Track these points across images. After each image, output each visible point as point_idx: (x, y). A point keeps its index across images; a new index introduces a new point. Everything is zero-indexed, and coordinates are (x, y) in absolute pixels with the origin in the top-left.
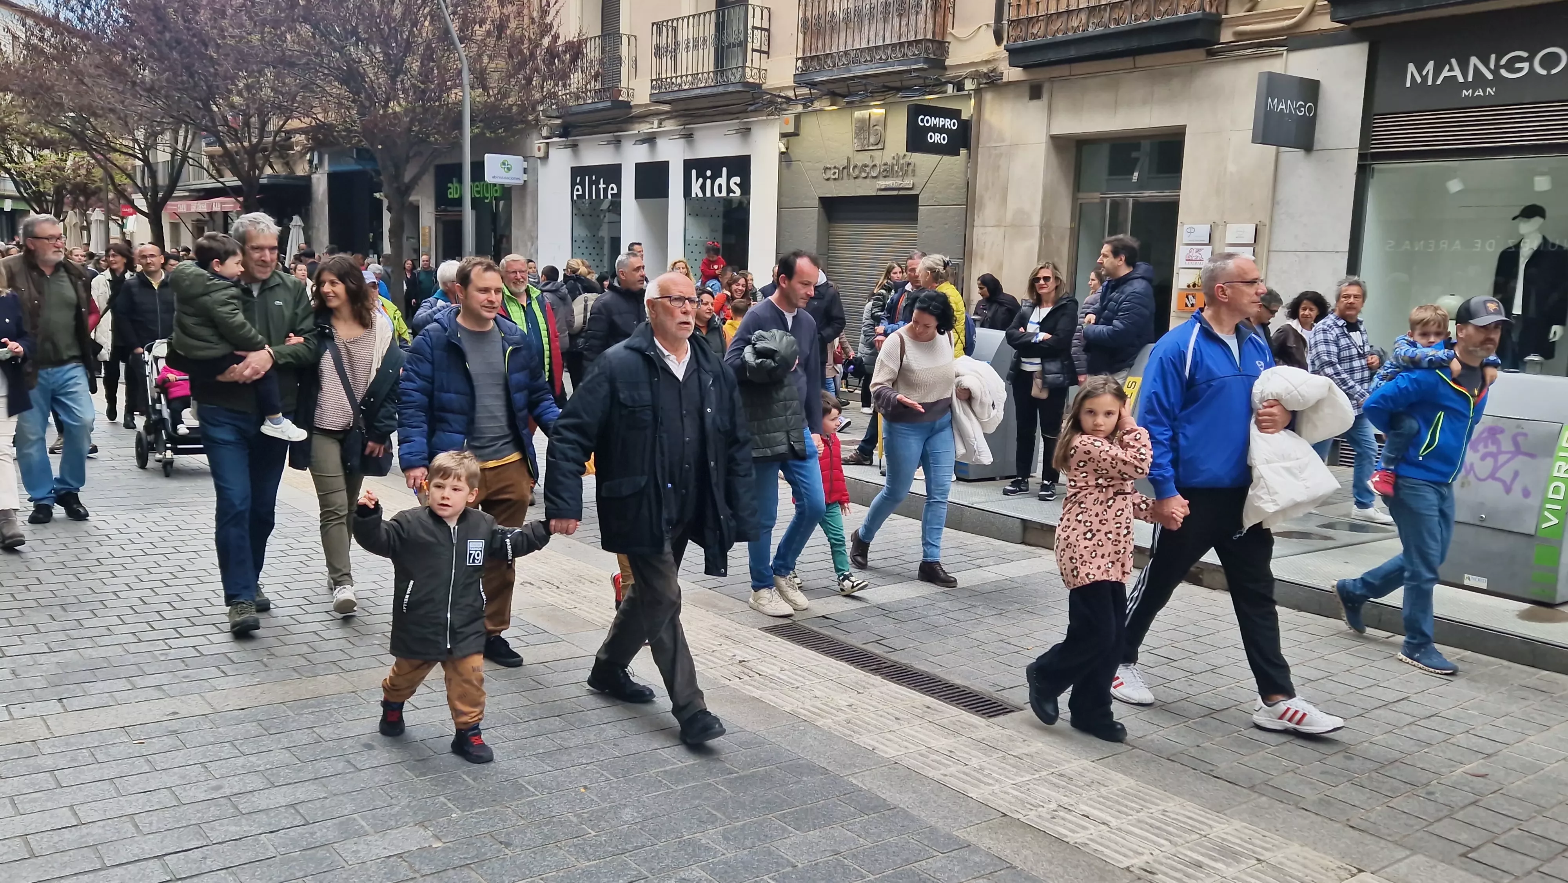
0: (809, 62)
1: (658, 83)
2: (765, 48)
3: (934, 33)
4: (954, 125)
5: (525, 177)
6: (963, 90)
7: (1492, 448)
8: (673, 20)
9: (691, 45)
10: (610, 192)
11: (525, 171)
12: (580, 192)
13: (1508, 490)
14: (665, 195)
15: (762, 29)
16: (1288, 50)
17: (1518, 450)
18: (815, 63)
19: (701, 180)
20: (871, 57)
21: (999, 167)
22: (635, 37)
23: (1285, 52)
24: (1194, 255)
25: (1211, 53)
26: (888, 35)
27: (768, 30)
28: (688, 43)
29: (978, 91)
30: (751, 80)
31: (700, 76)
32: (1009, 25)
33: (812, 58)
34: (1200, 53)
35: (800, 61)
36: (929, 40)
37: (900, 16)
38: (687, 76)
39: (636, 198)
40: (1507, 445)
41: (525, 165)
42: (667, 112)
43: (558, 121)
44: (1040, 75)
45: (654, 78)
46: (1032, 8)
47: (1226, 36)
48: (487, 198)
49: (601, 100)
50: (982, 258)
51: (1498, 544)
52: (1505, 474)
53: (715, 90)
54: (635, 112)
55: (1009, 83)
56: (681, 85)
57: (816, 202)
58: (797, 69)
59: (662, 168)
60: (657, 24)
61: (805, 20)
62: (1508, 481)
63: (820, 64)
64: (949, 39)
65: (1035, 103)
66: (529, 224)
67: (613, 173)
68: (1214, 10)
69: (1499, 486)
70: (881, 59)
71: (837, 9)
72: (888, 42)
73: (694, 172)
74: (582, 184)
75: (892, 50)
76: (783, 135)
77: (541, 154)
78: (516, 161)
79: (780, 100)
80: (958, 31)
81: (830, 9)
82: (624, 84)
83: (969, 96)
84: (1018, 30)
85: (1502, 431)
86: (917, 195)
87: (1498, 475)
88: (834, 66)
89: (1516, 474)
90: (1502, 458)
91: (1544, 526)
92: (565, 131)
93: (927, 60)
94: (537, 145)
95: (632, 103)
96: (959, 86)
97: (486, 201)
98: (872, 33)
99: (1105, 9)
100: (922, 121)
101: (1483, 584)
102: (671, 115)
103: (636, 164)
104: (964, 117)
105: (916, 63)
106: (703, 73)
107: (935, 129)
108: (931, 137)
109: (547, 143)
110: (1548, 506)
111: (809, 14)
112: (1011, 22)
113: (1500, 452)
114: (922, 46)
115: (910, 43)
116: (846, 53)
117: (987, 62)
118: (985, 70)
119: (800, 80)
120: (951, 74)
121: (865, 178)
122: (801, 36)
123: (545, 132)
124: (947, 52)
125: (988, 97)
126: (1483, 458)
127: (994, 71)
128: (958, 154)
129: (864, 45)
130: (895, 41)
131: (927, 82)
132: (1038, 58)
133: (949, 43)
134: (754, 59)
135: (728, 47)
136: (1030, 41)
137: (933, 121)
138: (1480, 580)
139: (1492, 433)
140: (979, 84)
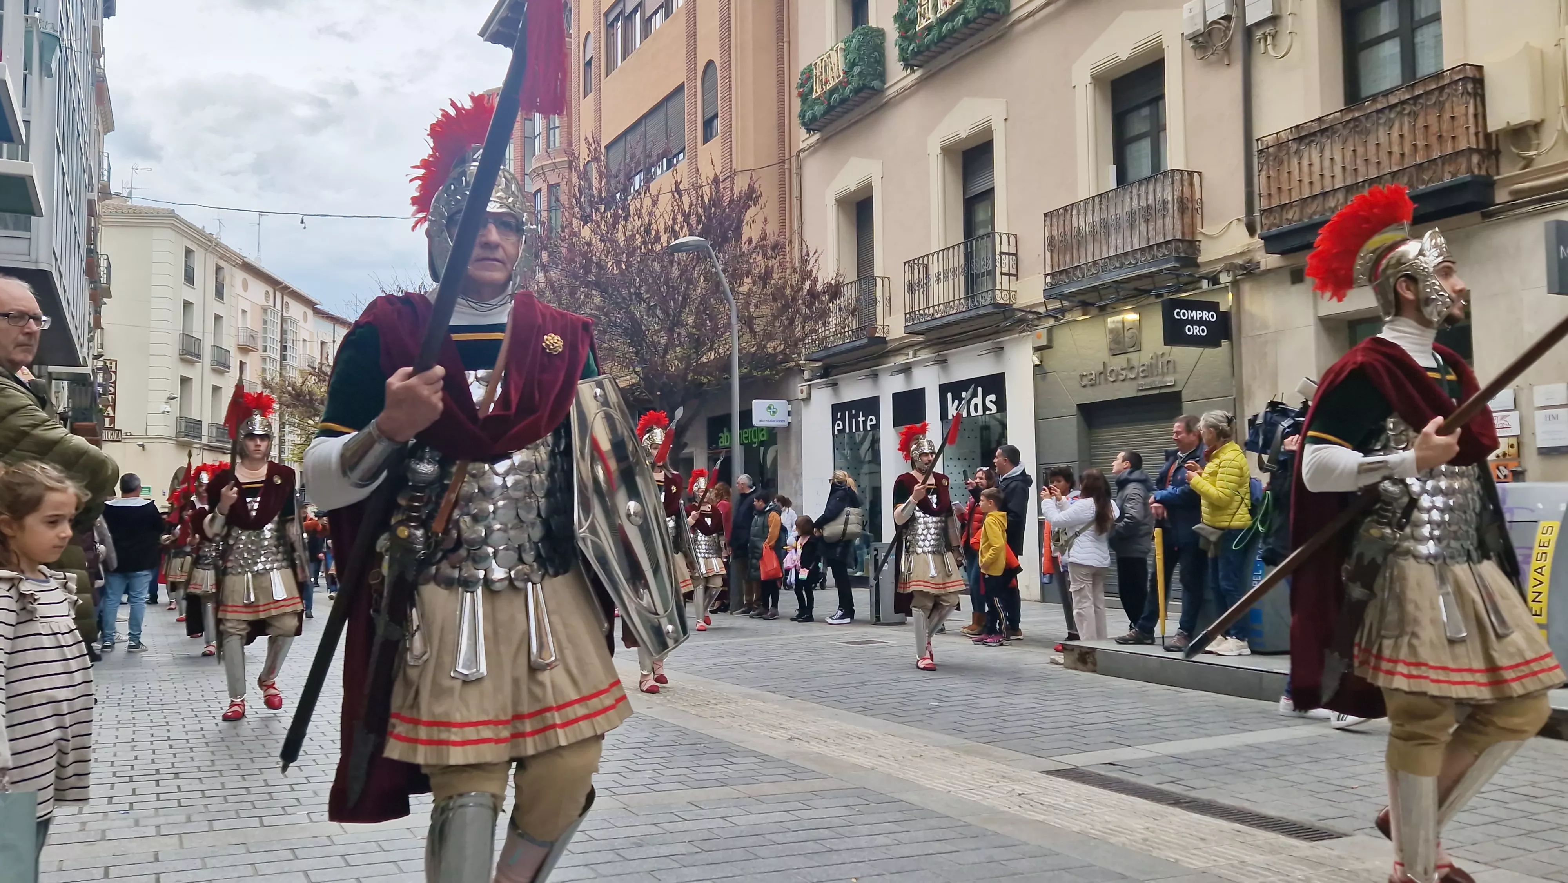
0: (1057, 276)
1: (911, 315)
2: (1013, 271)
3: (1183, 233)
4: (1213, 317)
5: (790, 419)
6: (1219, 283)
8: (923, 257)
9: (942, 277)
10: (869, 423)
11: (789, 413)
12: (841, 427)
15: (1009, 254)
18: (1064, 277)
19: (956, 402)
20: (1121, 263)
21: (1265, 354)
22: (889, 278)
25: (1487, 216)
26: (1136, 241)
27: (1015, 255)
28: (939, 275)
29: (1235, 283)
30: (1001, 302)
31: (952, 303)
32: (1262, 215)
33: (1061, 272)
34: (1475, 216)
35: (1048, 278)
36: (1178, 240)
37: (1147, 221)
38: (939, 305)
39: (894, 426)
41: (789, 408)
42: (920, 343)
43: (819, 364)
44: (1298, 259)
45: (907, 311)
46: (1285, 194)
47: (1502, 196)
48: (755, 443)
49: (858, 339)
53: (966, 315)
54: (891, 346)
55: (1269, 271)
56: (933, 314)
57: (1074, 410)
58: (1046, 284)
59: (919, 395)
60: (908, 262)
61: (1052, 238)
63: (1068, 277)
64: (1199, 238)
65: (1298, 287)
66: (793, 462)
67: (871, 406)
68: (1483, 173)
70: (1130, 264)
71: (1082, 224)
72: (1136, 247)
73: (949, 395)
74: (843, 419)
75: (1142, 254)
76: (1037, 349)
77: (804, 396)
78: (780, 405)
79: (1031, 316)
80: (1208, 229)
81: (1075, 224)
82: (879, 321)
83: (1226, 288)
84: (1272, 218)
86: (1181, 391)
88: (1083, 277)
92: (826, 372)
93: (1178, 259)
94: (799, 388)
95: (887, 339)
96: (1215, 281)
97: (754, 446)
98: (1120, 241)
99: (1363, 186)
100: (1178, 314)
102: (925, 345)
103: (893, 395)
104: (1222, 309)
105: (1167, 261)
106: (954, 301)
107: (1192, 322)
108: (1189, 330)
109: (810, 385)
111: (1055, 233)
112: (1263, 212)
114: (1172, 246)
115: (1159, 245)
116: (1095, 263)
117: (1242, 254)
118: (1241, 262)
119: (1049, 294)
120: (1204, 270)
121: (1123, 380)
122: (1048, 254)
123: (807, 375)
124: (1199, 251)
125: (1246, 288)
127: (1250, 261)
128: (1220, 346)
129: (1112, 253)
130: (1143, 245)
131: (1181, 279)
132: (1297, 242)
133: (1200, 241)
134: (1003, 282)
135: (978, 276)
136: (1286, 227)
137: (1190, 314)
140: (1235, 276)
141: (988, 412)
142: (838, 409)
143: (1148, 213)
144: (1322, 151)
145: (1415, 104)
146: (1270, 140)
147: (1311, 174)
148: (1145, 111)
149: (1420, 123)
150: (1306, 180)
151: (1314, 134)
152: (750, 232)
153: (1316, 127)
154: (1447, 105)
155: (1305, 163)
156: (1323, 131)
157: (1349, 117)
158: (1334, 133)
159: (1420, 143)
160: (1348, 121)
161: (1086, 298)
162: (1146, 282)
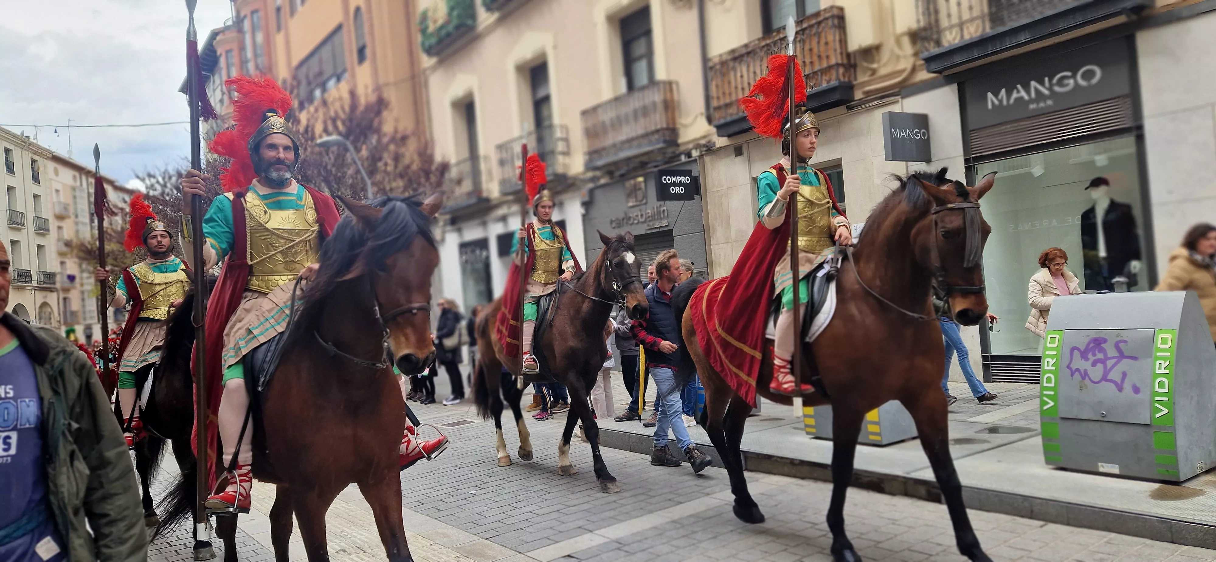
0: (593, 154)
1: (503, 181)
2: (566, 151)
3: (668, 124)
4: (688, 180)
6: (692, 157)
7: (1100, 356)
8: (508, 142)
9: (521, 155)
10: (483, 256)
13: (1120, 389)
15: (563, 139)
16: (902, 98)
17: (1122, 356)
18: (596, 154)
20: (631, 145)
21: (722, 203)
22: (488, 156)
23: (900, 100)
25: (850, 108)
26: (638, 129)
27: (567, 139)
29: (701, 157)
30: (560, 172)
32: (715, 110)
33: (594, 151)
34: (842, 109)
35: (587, 155)
36: (665, 128)
37: (644, 116)
39: (499, 257)
40: (1112, 352)
42: (510, 200)
43: (448, 216)
44: (739, 140)
45: (501, 179)
46: (728, 96)
47: (858, 95)
49: (470, 200)
50: (720, 266)
51: (1122, 435)
52: (1115, 375)
54: (492, 203)
55: (721, 148)
58: (585, 160)
60: (499, 145)
61: (587, 128)
62: (1119, 381)
63: (599, 155)
64: (678, 126)
65: (739, 158)
67: (483, 244)
68: (846, 80)
69: (1111, 385)
70: (636, 145)
71: (605, 118)
72: (639, 133)
74: (466, 253)
75: (643, 138)
76: (583, 204)
77: (441, 237)
79: (579, 181)
80: (683, 120)
81: (601, 119)
82: (484, 186)
83: (695, 160)
84: (721, 112)
85: (1105, 341)
86: (672, 229)
87: (1109, 377)
88: (608, 154)
89: (1124, 375)
90: (1110, 363)
91: (1157, 416)
92: (453, 221)
93: (665, 141)
94: (437, 232)
95: (490, 198)
96: (689, 155)
98: (629, 130)
100: (665, 180)
101: (1116, 470)
102: (513, 202)
103: (497, 235)
105: (658, 143)
107: (675, 184)
108: (673, 190)
109: (444, 230)
110: (1157, 398)
111: (589, 125)
112: (715, 108)
113: (1107, 358)
114: (661, 133)
115: (653, 132)
116: (614, 144)
117: (704, 137)
118: (704, 142)
119: (589, 167)
120: (682, 148)
121: (637, 223)
122: (586, 139)
123: (441, 223)
124: (679, 135)
125: (708, 159)
126: (1094, 364)
127: (709, 142)
128: (694, 199)
129: (624, 138)
130: (643, 132)
131: (665, 155)
132: (736, 128)
133: (679, 128)
134: (560, 159)
136: (729, 119)
137: (672, 179)
138: (1112, 467)
139: (1097, 343)
140: (701, 152)
142: (464, 247)
143: (645, 111)
144: (748, 66)
145: (803, 34)
146: (716, 60)
147: (742, 83)
148: (643, 41)
149: (807, 47)
150: (740, 87)
151: (742, 56)
152: (388, 128)
153: (744, 51)
154: (823, 35)
155: (739, 75)
156: (748, 53)
157: (763, 43)
158: (755, 55)
159: (808, 60)
160: (763, 47)
161: (610, 170)
162: (644, 159)
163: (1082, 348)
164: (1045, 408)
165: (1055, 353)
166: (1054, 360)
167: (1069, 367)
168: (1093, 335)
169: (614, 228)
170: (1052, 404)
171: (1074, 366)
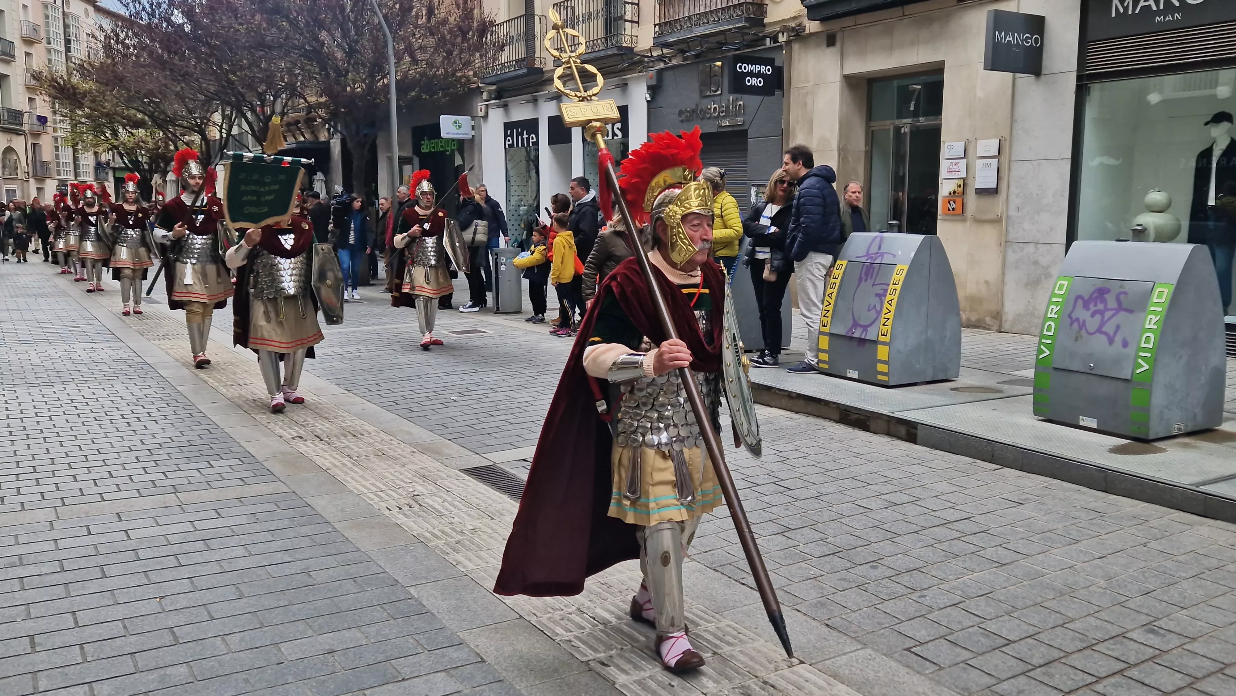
0: (664, 26)
2: (636, 19)
4: (769, 71)
5: (473, 133)
6: (778, 42)
7: (1101, 306)
9: (581, 19)
10: (531, 141)
11: (473, 128)
12: (511, 142)
13: (1111, 341)
14: (569, 141)
15: (632, 4)
17: (1120, 308)
18: (668, 28)
20: (708, 19)
21: (806, 103)
22: (544, 16)
24: (954, 168)
26: (719, 1)
27: (638, 4)
28: (579, 18)
29: (788, 42)
30: (624, 45)
31: (595, 42)
33: (666, 23)
35: (657, 27)
36: (749, 3)
39: (549, 144)
40: (1112, 303)
41: (473, 123)
44: (833, 26)
48: (448, 151)
49: (520, 69)
51: (1105, 389)
52: (1109, 328)
53: (597, 55)
54: (545, 76)
55: (811, 34)
58: (655, 33)
60: (557, 4)
62: (1112, 334)
63: (671, 28)
64: (766, 2)
65: (831, 50)
67: (532, 126)
69: (1104, 338)
70: (714, 21)
72: (719, 6)
74: (512, 135)
75: (722, 13)
76: (649, 88)
77: (482, 114)
78: (464, 120)
79: (646, 59)
82: (537, 55)
83: (781, 46)
85: (1108, 291)
86: (747, 130)
87: (1104, 329)
88: (681, 29)
89: (1118, 327)
90: (1108, 314)
91: (1138, 371)
92: (499, 95)
93: (747, 20)
94: (480, 107)
95: (544, 70)
96: (775, 39)
97: (448, 153)
98: (708, 0)
100: (740, 67)
101: (1093, 424)
103: (549, 117)
105: (740, 22)
107: (752, 74)
108: (749, 81)
109: (487, 105)
110: (1141, 354)
113: (1106, 309)
114: (744, 8)
115: (735, 6)
116: (689, 18)
117: (794, 19)
118: (793, 25)
119: (658, 42)
120: (769, 30)
121: (709, 118)
122: (657, 6)
123: (485, 96)
124: (766, 13)
125: (795, 47)
126: (1093, 315)
127: (800, 25)
128: (774, 95)
129: (702, 11)
130: (724, 5)
131: (746, 37)
132: (829, 11)
133: (767, 5)
134: (629, 28)
135: (615, 19)
137: (750, 68)
138: (1091, 421)
139: (1101, 293)
140: (789, 36)
141: (615, 138)
142: (509, 127)
161: (682, 47)
162: (721, 38)
163: (1086, 297)
164: (1041, 357)
165: (1060, 300)
166: (1058, 308)
167: (1070, 316)
168: (1099, 284)
169: (682, 121)
170: (1048, 353)
171: (1074, 316)
